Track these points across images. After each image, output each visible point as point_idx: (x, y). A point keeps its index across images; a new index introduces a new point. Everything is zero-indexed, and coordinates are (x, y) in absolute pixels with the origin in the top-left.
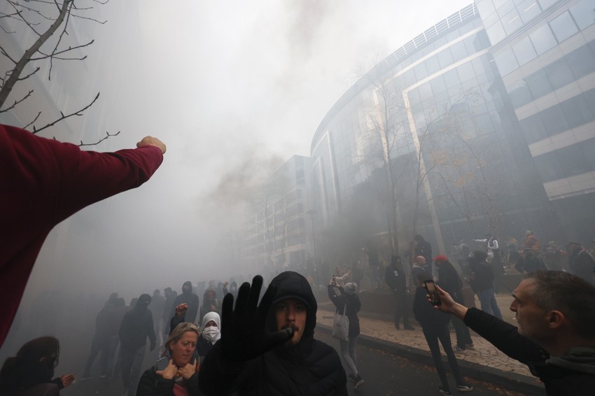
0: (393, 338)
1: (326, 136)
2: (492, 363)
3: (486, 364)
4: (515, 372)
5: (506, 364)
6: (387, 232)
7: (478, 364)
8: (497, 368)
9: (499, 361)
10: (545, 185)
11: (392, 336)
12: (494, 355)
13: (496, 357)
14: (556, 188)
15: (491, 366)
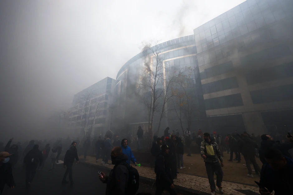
0: (144, 174)
1: (119, 83)
2: (184, 185)
3: (181, 186)
4: (192, 188)
5: (188, 185)
6: (148, 122)
7: (178, 186)
8: (186, 187)
9: (186, 184)
10: (206, 111)
11: (143, 173)
12: (184, 181)
13: (185, 182)
14: (210, 113)
15: (183, 186)
